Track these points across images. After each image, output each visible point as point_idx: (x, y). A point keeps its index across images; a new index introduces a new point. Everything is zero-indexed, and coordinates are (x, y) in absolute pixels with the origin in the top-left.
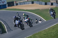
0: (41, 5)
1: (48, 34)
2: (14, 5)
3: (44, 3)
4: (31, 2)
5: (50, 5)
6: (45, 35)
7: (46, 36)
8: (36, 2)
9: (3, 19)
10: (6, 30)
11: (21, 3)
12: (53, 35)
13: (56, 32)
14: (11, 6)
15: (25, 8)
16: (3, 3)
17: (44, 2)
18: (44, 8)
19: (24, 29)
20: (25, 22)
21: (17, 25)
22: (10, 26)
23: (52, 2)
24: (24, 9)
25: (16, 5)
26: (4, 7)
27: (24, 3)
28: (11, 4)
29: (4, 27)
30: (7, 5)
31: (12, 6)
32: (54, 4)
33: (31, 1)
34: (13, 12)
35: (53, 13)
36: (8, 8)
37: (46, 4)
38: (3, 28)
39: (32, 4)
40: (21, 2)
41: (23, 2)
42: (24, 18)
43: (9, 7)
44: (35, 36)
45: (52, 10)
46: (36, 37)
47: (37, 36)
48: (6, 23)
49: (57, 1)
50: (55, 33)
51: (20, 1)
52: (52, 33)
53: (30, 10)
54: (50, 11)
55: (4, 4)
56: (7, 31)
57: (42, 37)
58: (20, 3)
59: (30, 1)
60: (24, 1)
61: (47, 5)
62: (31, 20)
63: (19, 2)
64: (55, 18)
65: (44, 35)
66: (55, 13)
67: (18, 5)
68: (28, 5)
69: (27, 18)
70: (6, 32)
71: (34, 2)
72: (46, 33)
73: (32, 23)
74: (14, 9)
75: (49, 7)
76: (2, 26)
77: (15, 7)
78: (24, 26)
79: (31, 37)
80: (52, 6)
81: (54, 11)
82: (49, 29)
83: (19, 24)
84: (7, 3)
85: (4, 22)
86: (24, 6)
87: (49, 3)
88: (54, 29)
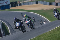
0: (45, 5)
1: (52, 36)
2: (17, 6)
3: (48, 3)
4: (35, 2)
5: (54, 5)
6: (50, 36)
7: (51, 38)
9: (6, 20)
10: (10, 31)
11: (25, 3)
12: (58, 37)
14: (14, 7)
15: (29, 9)
16: (6, 3)
17: (49, 2)
18: (48, 8)
22: (13, 27)
23: (57, 2)
25: (20, 5)
26: (7, 7)
27: (28, 3)
28: (14, 4)
29: (7, 29)
30: (10, 5)
33: (35, 1)
34: (16, 12)
36: (11, 8)
37: (50, 4)
39: (36, 5)
40: (24, 2)
41: (27, 2)
45: (56, 11)
46: (41, 39)
47: (41, 37)
48: (9, 25)
51: (23, 1)
52: (57, 35)
53: (34, 10)
56: (10, 33)
57: (46, 39)
58: (24, 3)
59: (34, 1)
60: (28, 1)
62: (33, 22)
63: (23, 2)
64: (59, 19)
67: (21, 5)
68: (32, 5)
70: (9, 34)
71: (38, 2)
72: (50, 35)
73: (34, 25)
74: (18, 9)
75: (53, 7)
77: (18, 7)
78: (25, 28)
79: (36, 39)
80: (57, 6)
81: (59, 12)
82: (54, 30)
84: (10, 3)
85: (7, 23)
86: (28, 6)
87: (54, 3)
88: (58, 30)
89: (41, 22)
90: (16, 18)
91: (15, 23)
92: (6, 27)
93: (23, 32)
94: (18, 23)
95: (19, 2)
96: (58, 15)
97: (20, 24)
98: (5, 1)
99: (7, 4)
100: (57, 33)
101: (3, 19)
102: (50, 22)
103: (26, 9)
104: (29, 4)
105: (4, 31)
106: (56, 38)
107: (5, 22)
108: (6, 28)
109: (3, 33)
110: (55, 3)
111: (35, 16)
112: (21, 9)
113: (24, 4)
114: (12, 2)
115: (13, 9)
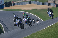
0: (38, 5)
1: (45, 34)
2: (11, 6)
3: (41, 3)
5: (47, 5)
6: (43, 35)
7: (43, 36)
10: (4, 30)
11: (19, 3)
12: (51, 35)
13: (53, 32)
15: (23, 8)
17: (42, 2)
18: (41, 8)
19: (24, 28)
20: (25, 21)
21: (17, 24)
22: (8, 26)
24: (21, 9)
25: (14, 5)
30: (5, 5)
31: (10, 6)
32: (51, 4)
33: (28, 1)
35: (51, 13)
40: (18, 2)
41: (21, 2)
43: (7, 7)
44: (33, 36)
45: (50, 10)
47: (34, 36)
49: (54, 1)
50: (52, 34)
52: (50, 33)
56: (4, 31)
59: (27, 1)
60: (21, 1)
61: (44, 5)
63: (17, 2)
65: (42, 35)
66: (53, 13)
67: (15, 5)
68: (25, 5)
69: (26, 18)
71: (32, 2)
72: (43, 33)
78: (24, 26)
79: (29, 37)
81: (52, 11)
83: (20, 23)
84: (5, 3)
86: (22, 6)
87: (46, 3)
88: (51, 29)
89: (33, 21)
91: (15, 20)
95: (13, 2)
96: (52, 14)
100: (50, 32)
102: (43, 21)
106: (48, 36)
110: (48, 3)
112: (15, 8)
113: (18, 4)
114: (6, 2)
115: (8, 8)
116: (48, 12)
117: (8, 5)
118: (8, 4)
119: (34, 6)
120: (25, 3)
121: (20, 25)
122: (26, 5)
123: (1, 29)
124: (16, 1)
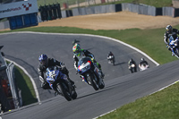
1: (165, 106)
2: (60, 17)
3: (152, 9)
4: (112, 7)
5: (171, 15)
6: (157, 108)
7: (159, 112)
8: (129, 5)
9: (27, 60)
11: (83, 9)
14: (51, 19)
15: (95, 26)
16: (27, 9)
17: (153, 5)
21: (51, 85)
23: (178, 5)
24: (90, 28)
25: (68, 16)
26: (29, 21)
27: (92, 9)
29: (29, 85)
30: (39, 14)
31: (55, 18)
33: (113, 3)
36: (42, 24)
37: (159, 12)
38: (28, 88)
40: (81, 5)
41: (90, 6)
42: (76, 59)
43: (45, 22)
44: (127, 111)
46: (130, 116)
47: (131, 111)
51: (79, 3)
53: (110, 31)
54: (167, 35)
55: (29, 12)
56: (38, 97)
57: (146, 116)
58: (79, 8)
59: (109, 3)
60: (92, 3)
61: (161, 15)
63: (77, 6)
65: (154, 108)
67: (72, 15)
69: (85, 61)
70: (36, 100)
71: (123, 5)
72: (159, 103)
74: (61, 27)
75: (167, 20)
76: (25, 81)
77: (63, 22)
79: (115, 116)
82: (168, 89)
84: (39, 10)
86: (93, 18)
87: (168, 9)
90: (45, 56)
92: (27, 81)
93: (69, 100)
94: (52, 70)
95: (66, 7)
97: (59, 76)
98: (22, 2)
99: (30, 12)
101: (17, 56)
102: (158, 65)
103: (85, 28)
104: (94, 13)
105: (20, 92)
106: (174, 113)
107: (25, 64)
108: (26, 84)
109: (19, 99)
110: (173, 10)
111: (113, 47)
113: (80, 13)
114: (43, 5)
116: (168, 37)
117: (51, 15)
118: (50, 12)
119: (131, 19)
120: (103, 7)
121: (62, 87)
122: (107, 14)
123: (29, 90)
124: (75, 3)
